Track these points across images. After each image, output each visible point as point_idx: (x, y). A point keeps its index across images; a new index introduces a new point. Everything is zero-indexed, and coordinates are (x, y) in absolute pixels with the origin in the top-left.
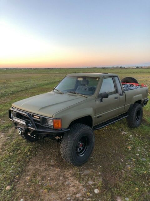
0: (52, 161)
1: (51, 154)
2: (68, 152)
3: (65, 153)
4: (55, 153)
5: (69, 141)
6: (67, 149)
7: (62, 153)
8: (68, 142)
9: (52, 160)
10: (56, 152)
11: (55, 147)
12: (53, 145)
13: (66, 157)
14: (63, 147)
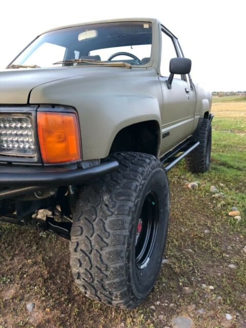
0: (29, 306)
1: (21, 278)
2: (112, 266)
3: (93, 271)
4: (35, 268)
5: (109, 219)
6: (103, 253)
7: (82, 270)
8: (107, 222)
9: (28, 300)
10: (35, 263)
11: (31, 246)
12: (22, 242)
13: (103, 287)
14: (82, 247)
